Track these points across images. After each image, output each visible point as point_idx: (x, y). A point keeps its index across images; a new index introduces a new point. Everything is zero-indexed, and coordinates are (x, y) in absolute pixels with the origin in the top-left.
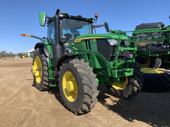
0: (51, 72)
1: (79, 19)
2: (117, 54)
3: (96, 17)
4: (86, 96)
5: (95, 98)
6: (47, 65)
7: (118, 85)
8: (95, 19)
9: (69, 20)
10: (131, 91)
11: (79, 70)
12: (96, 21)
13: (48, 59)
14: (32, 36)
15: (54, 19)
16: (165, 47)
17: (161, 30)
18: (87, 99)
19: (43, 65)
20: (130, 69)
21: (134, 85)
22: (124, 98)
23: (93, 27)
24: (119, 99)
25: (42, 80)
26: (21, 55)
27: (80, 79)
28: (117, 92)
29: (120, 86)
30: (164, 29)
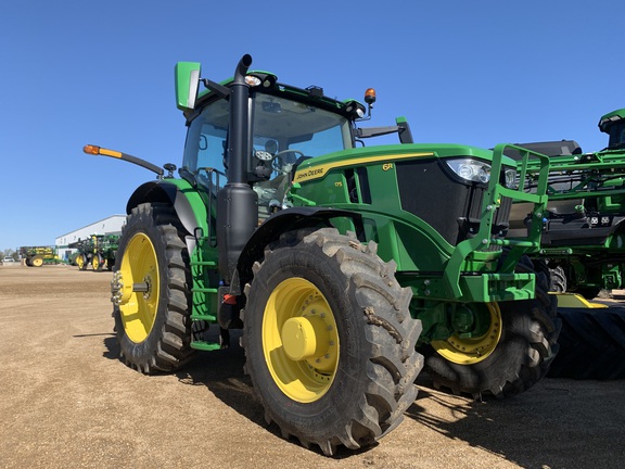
1: (313, 99)
2: (487, 211)
3: (370, 100)
4: (379, 370)
6: (183, 264)
8: (366, 105)
9: (276, 100)
10: (518, 367)
11: (348, 268)
12: (369, 115)
13: (190, 243)
14: (125, 158)
15: (226, 92)
16: (595, 221)
17: (577, 162)
18: (382, 382)
20: (524, 276)
21: (529, 342)
22: (489, 396)
23: (357, 135)
24: (470, 401)
25: (161, 325)
26: (28, 256)
27: (354, 303)
28: (458, 374)
29: (468, 350)
30: (589, 162)
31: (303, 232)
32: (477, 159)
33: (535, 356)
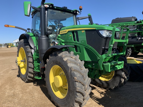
0: (36, 64)
1: (64, 10)
2: (110, 46)
3: (81, 9)
4: (78, 94)
5: (88, 96)
6: (32, 56)
7: (104, 76)
8: (80, 11)
9: (54, 11)
10: (118, 83)
11: (70, 65)
12: (81, 13)
13: (33, 51)
14: (16, 27)
15: (39, 10)
16: (140, 38)
17: (136, 23)
18: (79, 97)
19: (28, 57)
20: (120, 62)
21: (121, 77)
22: (110, 89)
23: (77, 19)
24: (106, 90)
25: (27, 71)
26: (7, 45)
27: (71, 76)
28: (103, 83)
30: (139, 23)
31: (58, 53)
32: (108, 30)
33: (123, 80)
